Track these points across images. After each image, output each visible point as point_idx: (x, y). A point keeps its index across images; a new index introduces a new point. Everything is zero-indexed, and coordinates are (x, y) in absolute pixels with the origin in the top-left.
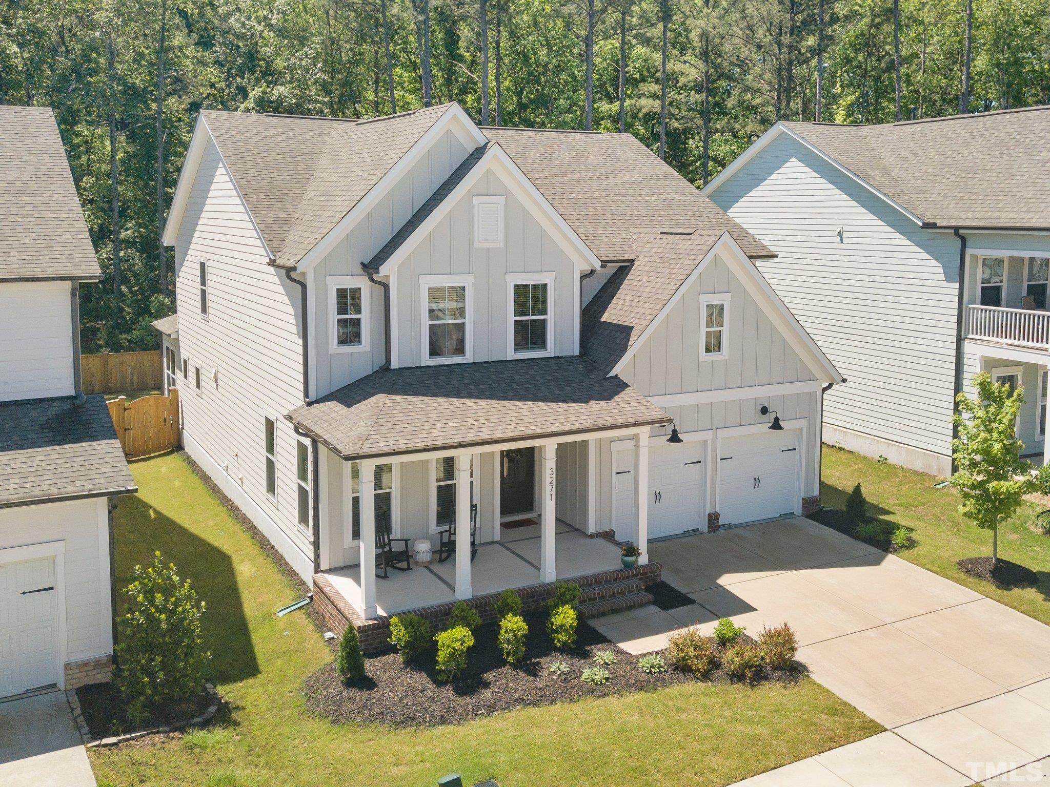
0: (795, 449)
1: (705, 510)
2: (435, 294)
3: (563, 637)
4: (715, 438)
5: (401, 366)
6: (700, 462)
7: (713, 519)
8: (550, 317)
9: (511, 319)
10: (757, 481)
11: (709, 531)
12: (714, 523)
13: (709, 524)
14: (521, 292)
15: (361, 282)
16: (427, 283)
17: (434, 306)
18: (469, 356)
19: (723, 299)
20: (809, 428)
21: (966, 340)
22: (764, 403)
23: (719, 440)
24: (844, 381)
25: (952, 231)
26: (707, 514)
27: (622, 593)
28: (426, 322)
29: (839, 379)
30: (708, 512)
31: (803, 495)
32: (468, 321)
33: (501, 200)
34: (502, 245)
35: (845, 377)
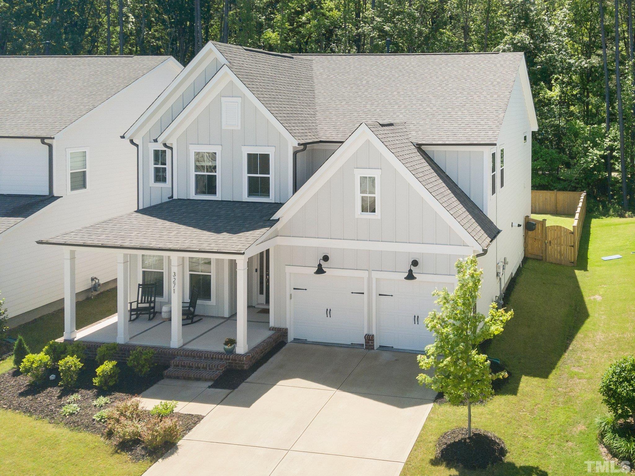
1: (365, 331)
2: (199, 156)
4: (371, 277)
5: (179, 198)
6: (363, 293)
7: (369, 339)
8: (272, 176)
9: (246, 175)
11: (365, 348)
12: (370, 343)
13: (366, 341)
14: (252, 158)
16: (194, 149)
17: (198, 164)
18: (218, 197)
19: (376, 174)
22: (416, 258)
23: (374, 279)
26: (365, 334)
27: (205, 368)
28: (193, 173)
32: (218, 174)
33: (239, 100)
34: (239, 128)
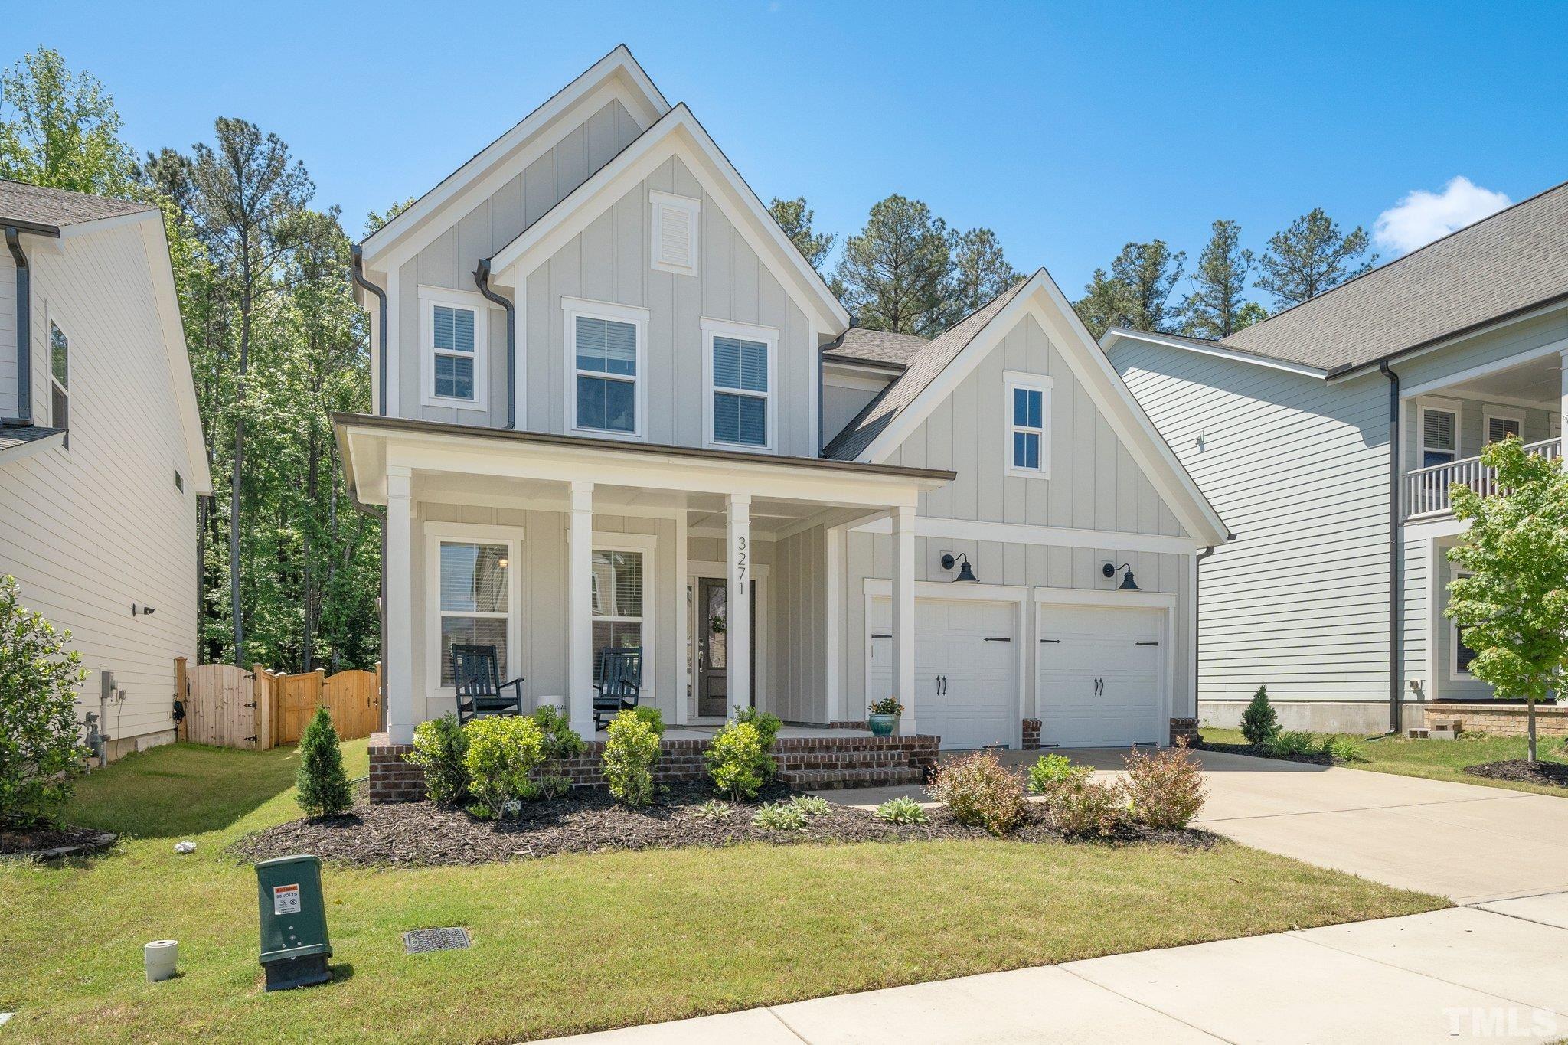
0: (1157, 644)
1: (1017, 712)
2: (587, 328)
3: (731, 770)
4: (1032, 601)
6: (1008, 640)
7: (1031, 728)
8: (771, 394)
9: (710, 389)
10: (1099, 685)
11: (1025, 747)
12: (1032, 735)
13: (1024, 735)
14: (724, 350)
15: (471, 302)
16: (574, 309)
17: (585, 353)
18: (641, 435)
19: (1041, 385)
20: (1178, 609)
21: (1406, 524)
22: (1110, 559)
23: (1038, 606)
24: (1232, 537)
25: (1378, 368)
26: (1021, 720)
28: (571, 373)
29: (1224, 536)
30: (1022, 716)
31: (1170, 714)
32: (640, 380)
33: (694, 204)
34: (695, 273)
35: (1233, 531)
